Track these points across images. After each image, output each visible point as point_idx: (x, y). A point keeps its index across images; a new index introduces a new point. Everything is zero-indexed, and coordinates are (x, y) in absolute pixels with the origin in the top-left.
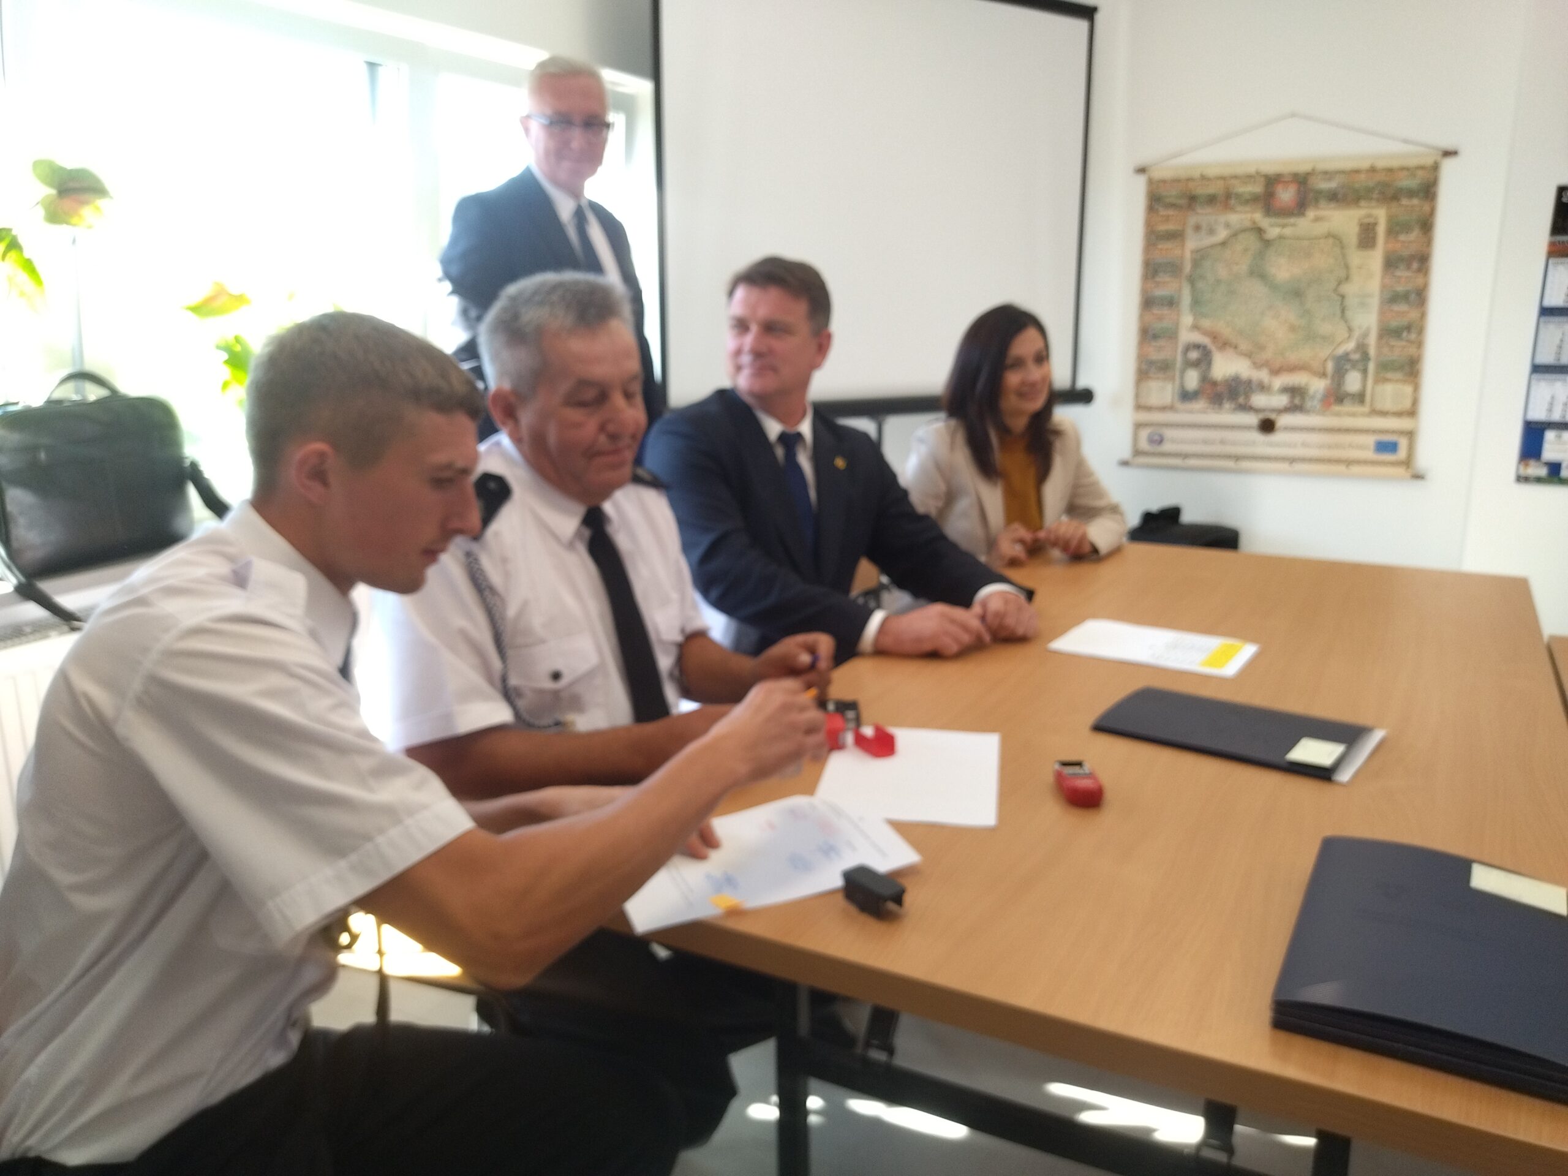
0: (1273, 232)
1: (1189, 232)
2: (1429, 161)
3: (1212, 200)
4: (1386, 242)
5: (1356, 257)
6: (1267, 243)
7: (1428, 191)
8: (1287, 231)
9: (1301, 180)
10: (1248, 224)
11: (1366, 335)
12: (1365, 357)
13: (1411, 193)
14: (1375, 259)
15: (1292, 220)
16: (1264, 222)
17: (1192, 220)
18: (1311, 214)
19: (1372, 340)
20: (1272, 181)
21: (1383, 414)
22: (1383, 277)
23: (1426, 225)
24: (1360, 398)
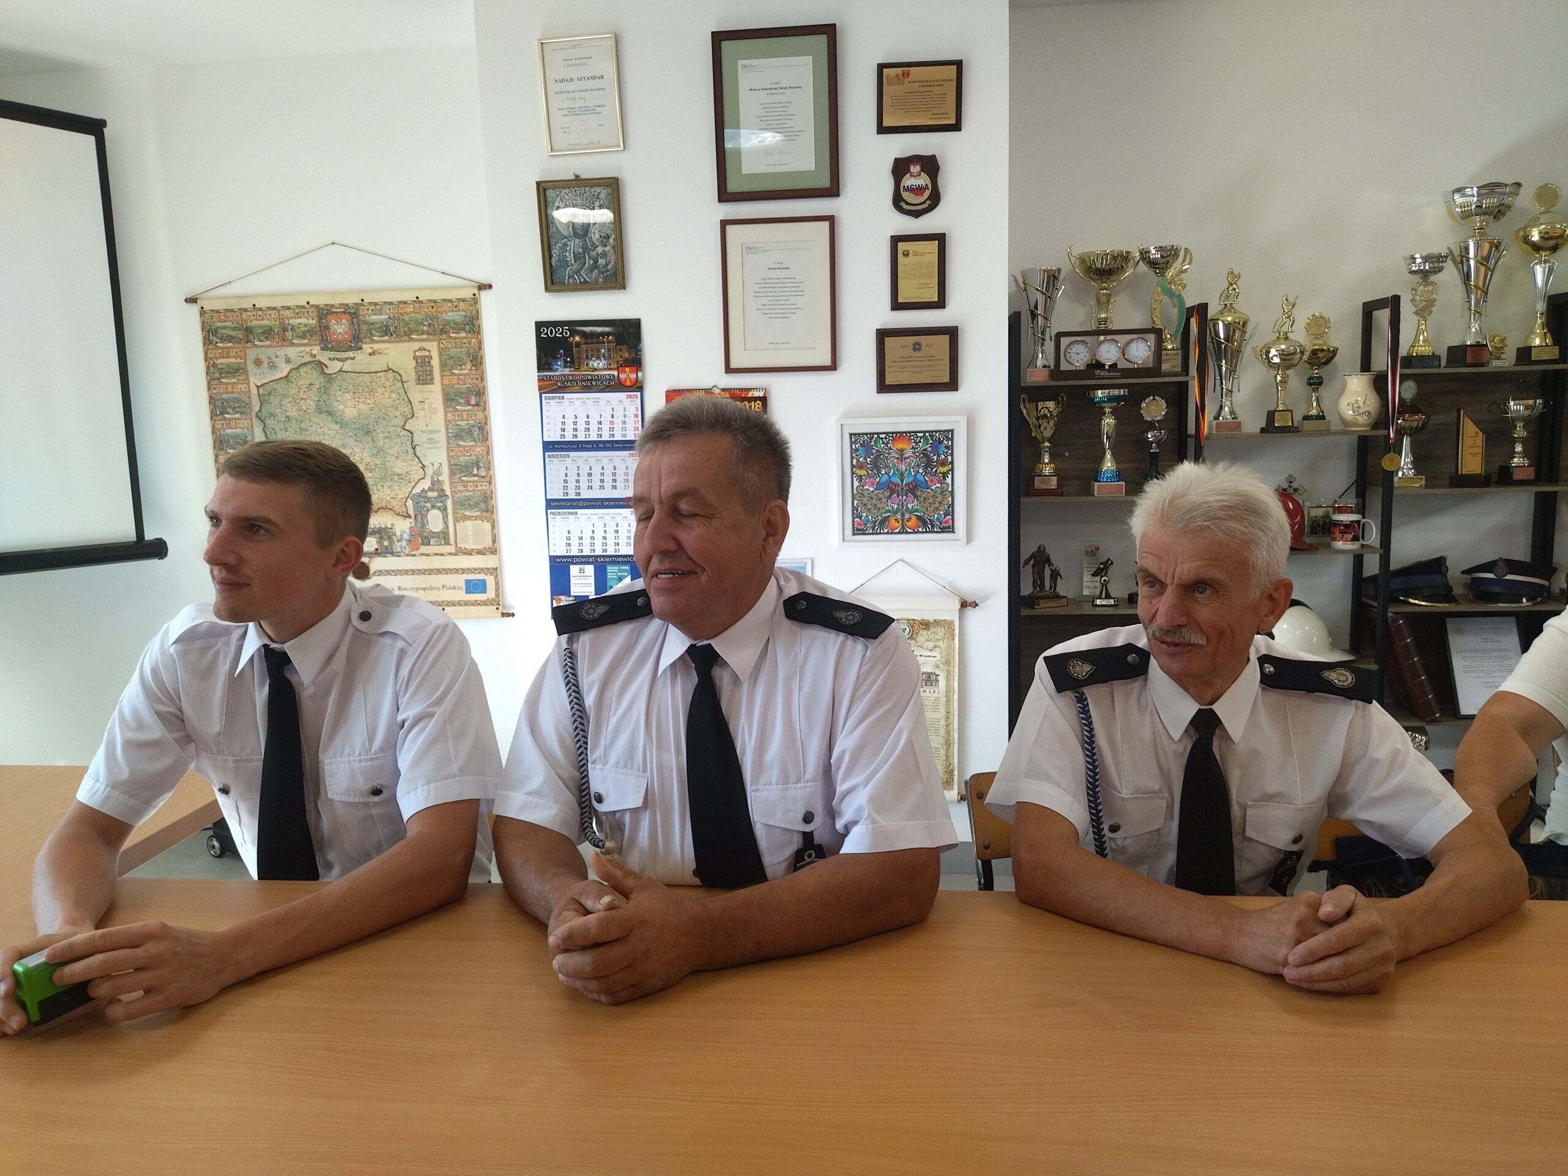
0: (334, 367)
1: (250, 366)
2: (467, 294)
3: (268, 333)
4: (442, 376)
5: (416, 393)
6: (330, 378)
7: (472, 324)
8: (347, 366)
9: (352, 312)
10: (307, 359)
11: (438, 473)
12: (442, 495)
13: (458, 327)
14: (434, 394)
15: (351, 354)
16: (323, 357)
17: (252, 354)
18: (367, 348)
19: (445, 477)
20: (324, 313)
21: (468, 553)
22: (446, 413)
23: (477, 360)
24: (443, 537)
